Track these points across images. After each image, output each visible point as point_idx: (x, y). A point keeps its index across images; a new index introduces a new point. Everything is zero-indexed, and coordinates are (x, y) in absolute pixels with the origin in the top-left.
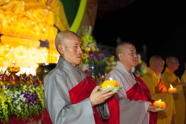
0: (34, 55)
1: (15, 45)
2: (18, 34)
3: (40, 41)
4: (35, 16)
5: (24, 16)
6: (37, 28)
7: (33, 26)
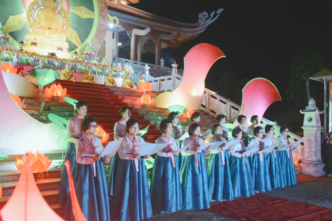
2: (45, 44)
3: (58, 47)
5: (49, 37)
6: (56, 42)
7: (53, 41)
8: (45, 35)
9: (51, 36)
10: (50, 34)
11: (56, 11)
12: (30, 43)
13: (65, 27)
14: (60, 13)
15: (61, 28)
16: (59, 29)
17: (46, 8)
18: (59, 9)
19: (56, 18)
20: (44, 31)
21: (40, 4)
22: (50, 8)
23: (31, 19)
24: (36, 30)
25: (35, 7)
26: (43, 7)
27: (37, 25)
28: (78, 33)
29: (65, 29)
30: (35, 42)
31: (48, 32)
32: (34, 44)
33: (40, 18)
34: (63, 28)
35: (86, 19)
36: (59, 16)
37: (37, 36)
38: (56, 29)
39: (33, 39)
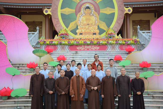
0: (91, 36)
1: (86, 35)
2: (86, 33)
3: (93, 33)
4: (91, 28)
5: (88, 29)
6: (92, 31)
7: (91, 30)
8: (86, 28)
9: (89, 28)
10: (88, 27)
11: (91, 14)
12: (79, 34)
13: (97, 21)
14: (93, 15)
15: (94, 23)
16: (93, 24)
17: (86, 15)
18: (92, 13)
19: (91, 18)
20: (86, 26)
21: (83, 13)
22: (88, 14)
23: (79, 22)
24: (82, 27)
25: (80, 16)
26: (84, 15)
27: (82, 24)
28: (105, 23)
29: (96, 23)
30: (81, 32)
31: (88, 26)
32: (81, 34)
33: (83, 20)
34: (95, 22)
35: (110, 14)
36: (93, 17)
37: (82, 30)
38: (92, 24)
39: (80, 32)
